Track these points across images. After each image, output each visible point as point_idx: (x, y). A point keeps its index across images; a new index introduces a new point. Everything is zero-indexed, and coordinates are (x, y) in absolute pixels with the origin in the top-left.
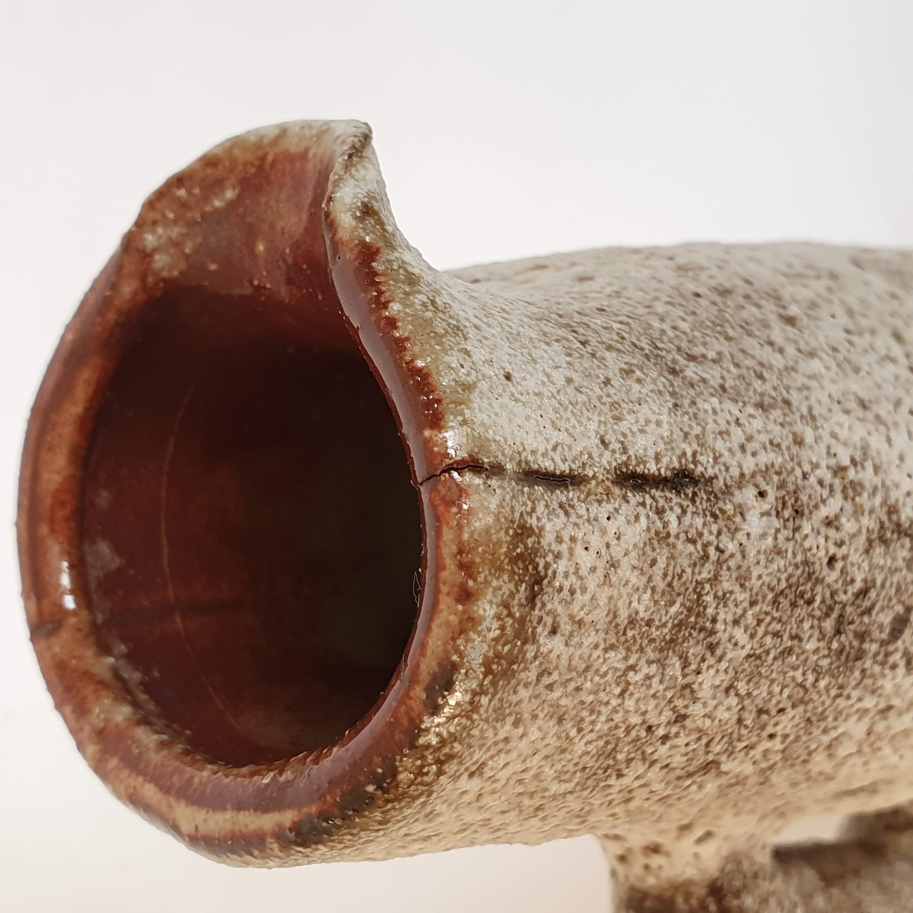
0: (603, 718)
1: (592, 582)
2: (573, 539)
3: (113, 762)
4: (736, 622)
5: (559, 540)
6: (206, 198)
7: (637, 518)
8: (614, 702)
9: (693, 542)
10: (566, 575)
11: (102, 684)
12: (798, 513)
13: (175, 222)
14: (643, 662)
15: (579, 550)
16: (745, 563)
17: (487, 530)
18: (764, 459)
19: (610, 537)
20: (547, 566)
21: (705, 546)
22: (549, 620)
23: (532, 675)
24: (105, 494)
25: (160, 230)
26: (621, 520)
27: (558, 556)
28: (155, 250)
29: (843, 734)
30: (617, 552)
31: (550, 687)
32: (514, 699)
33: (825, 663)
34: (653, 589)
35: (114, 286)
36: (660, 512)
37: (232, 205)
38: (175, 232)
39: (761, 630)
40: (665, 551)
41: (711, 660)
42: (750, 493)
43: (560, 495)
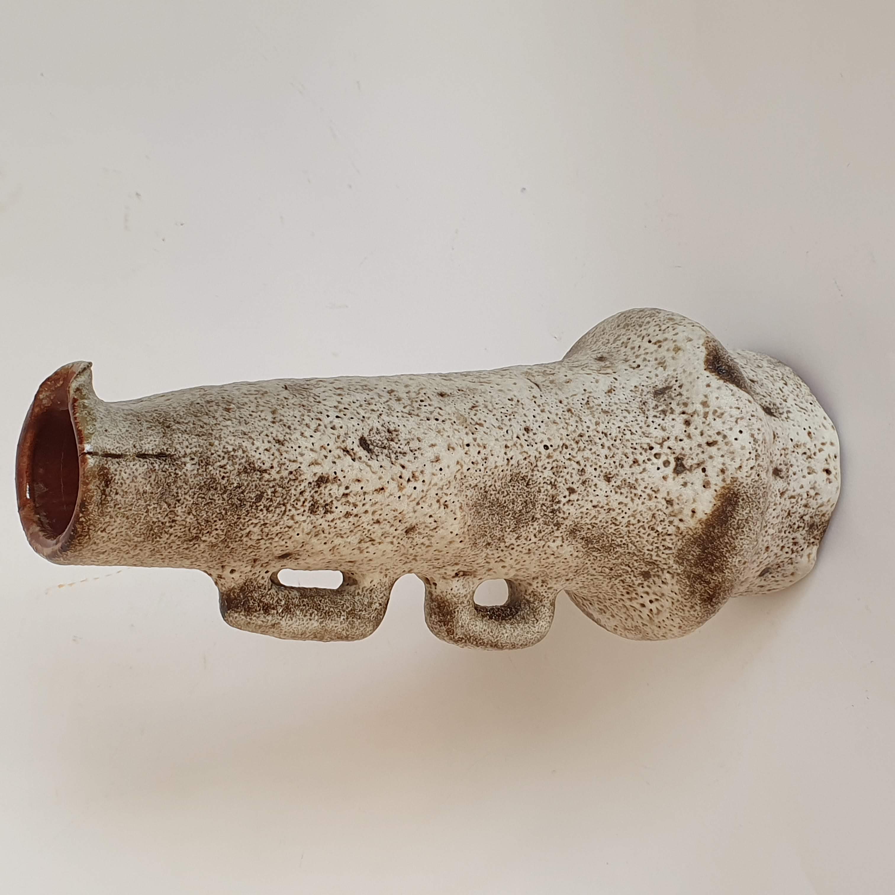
0: (143, 518)
1: (128, 482)
2: (121, 470)
3: (33, 541)
4: (185, 494)
5: (116, 470)
6: (55, 384)
7: (144, 465)
8: (145, 514)
9: (165, 472)
10: (119, 479)
11: (34, 522)
12: (207, 464)
13: (47, 391)
14: (152, 503)
15: (123, 473)
16: (187, 478)
17: (92, 468)
18: (194, 450)
19: (134, 470)
20: (112, 477)
21: (169, 473)
22: (115, 491)
23: (112, 504)
24: (41, 470)
25: (44, 393)
26: (138, 466)
27: (115, 475)
28: (43, 399)
29: (250, 532)
30: (136, 474)
31: (120, 508)
32: (108, 511)
33: (228, 507)
34: (151, 484)
35: (33, 409)
36: (152, 464)
37: (62, 385)
38: (48, 393)
39: (196, 496)
40: (154, 474)
41: (178, 504)
42: (188, 459)
43: (117, 460)
